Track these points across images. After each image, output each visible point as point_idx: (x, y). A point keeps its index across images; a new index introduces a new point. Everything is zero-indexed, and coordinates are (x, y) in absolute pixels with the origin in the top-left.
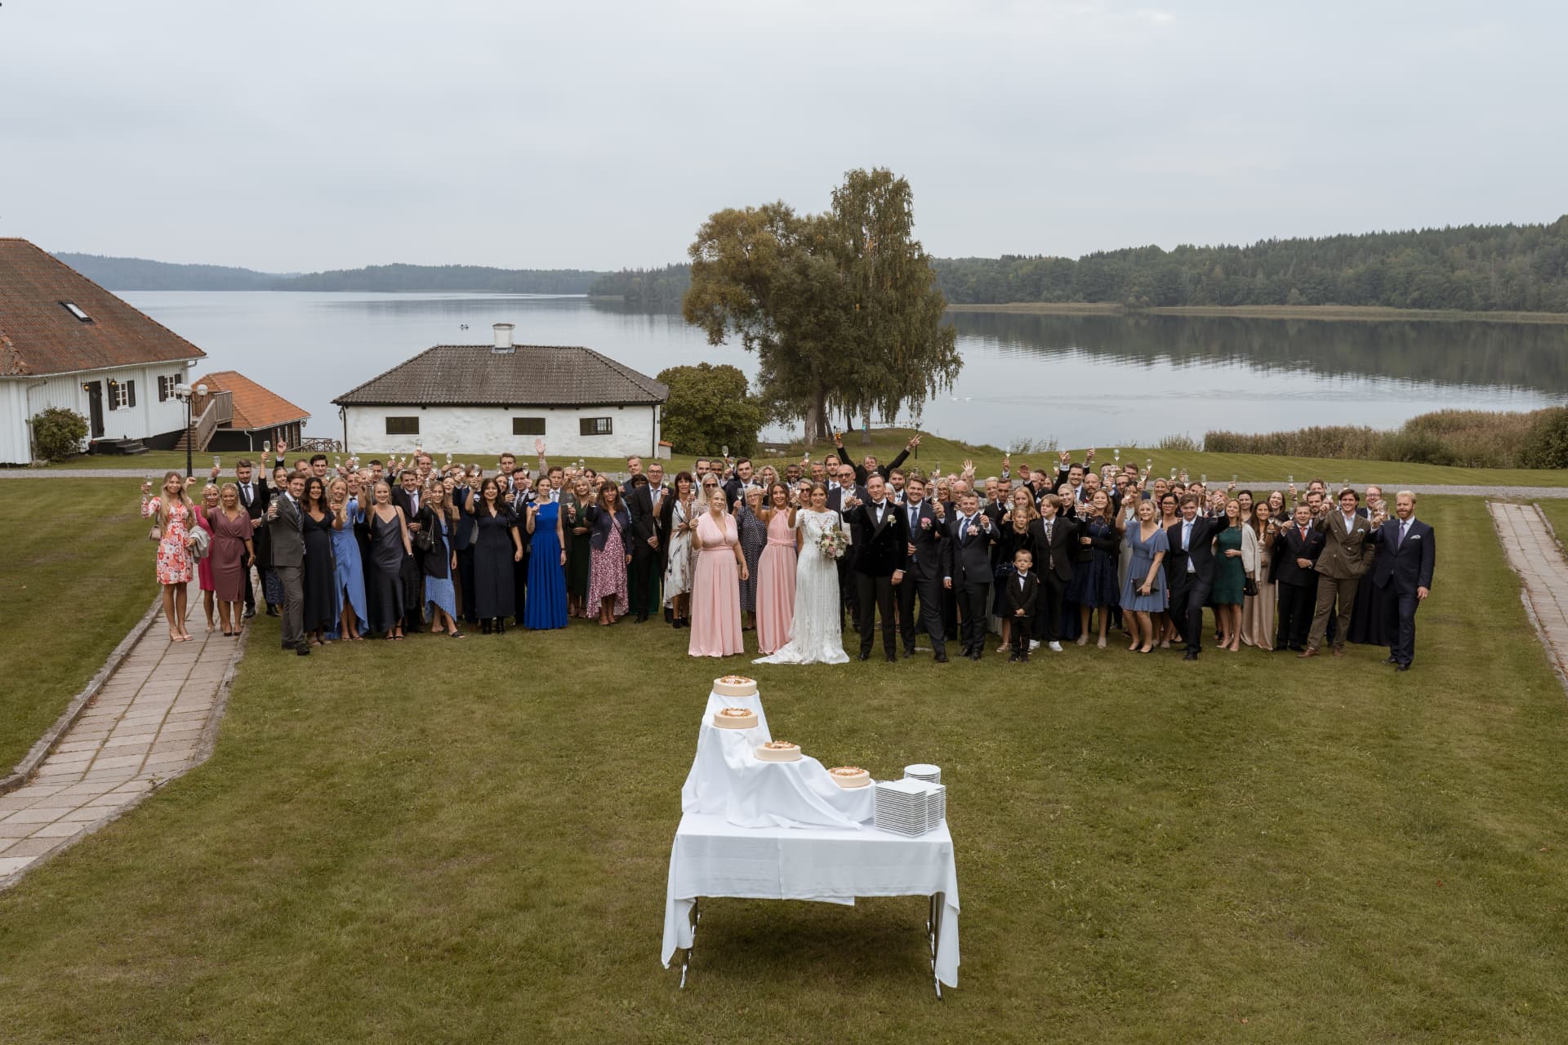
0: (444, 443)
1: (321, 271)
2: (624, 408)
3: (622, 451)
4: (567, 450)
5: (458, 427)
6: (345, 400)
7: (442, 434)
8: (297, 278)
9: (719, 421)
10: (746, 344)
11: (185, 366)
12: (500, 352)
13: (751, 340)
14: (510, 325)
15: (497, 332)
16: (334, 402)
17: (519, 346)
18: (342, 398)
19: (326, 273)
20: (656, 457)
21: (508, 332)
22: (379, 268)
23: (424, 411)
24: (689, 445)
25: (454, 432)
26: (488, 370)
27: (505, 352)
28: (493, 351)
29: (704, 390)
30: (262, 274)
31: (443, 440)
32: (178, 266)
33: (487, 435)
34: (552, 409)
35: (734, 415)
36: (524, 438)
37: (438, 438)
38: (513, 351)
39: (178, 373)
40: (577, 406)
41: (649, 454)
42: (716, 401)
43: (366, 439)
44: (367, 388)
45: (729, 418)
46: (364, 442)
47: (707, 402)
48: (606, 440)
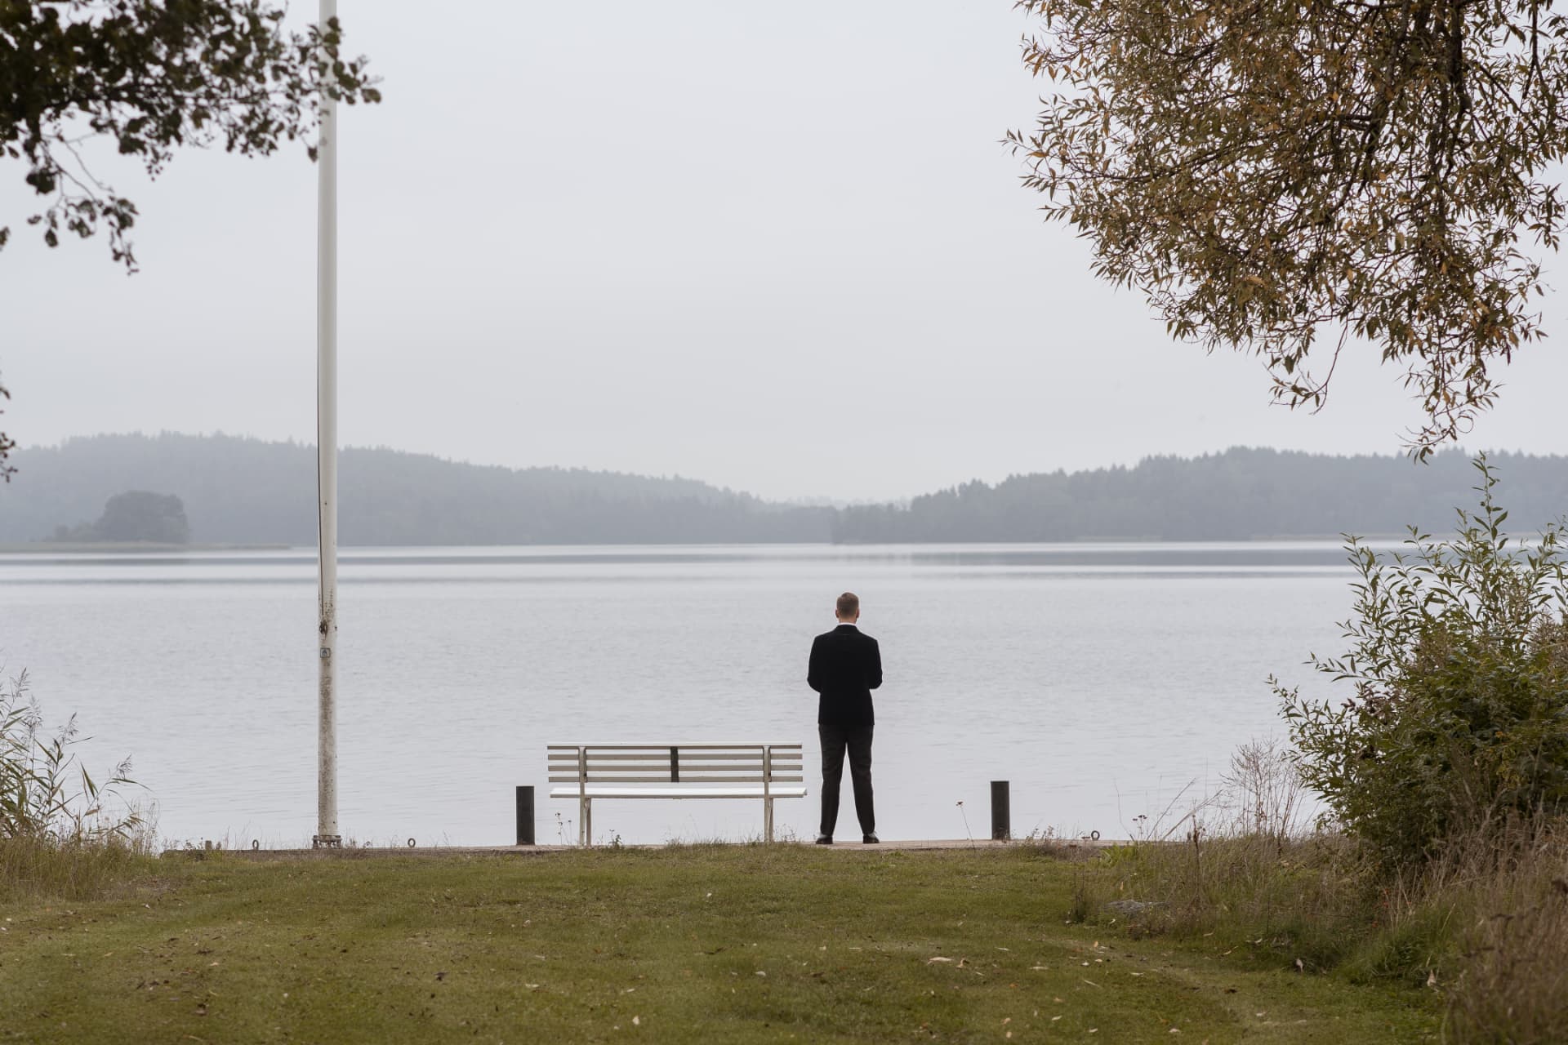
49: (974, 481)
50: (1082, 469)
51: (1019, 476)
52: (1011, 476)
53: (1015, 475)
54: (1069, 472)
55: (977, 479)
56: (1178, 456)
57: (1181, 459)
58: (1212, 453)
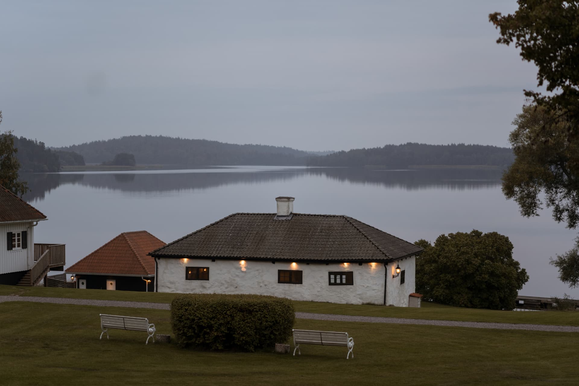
0: (227, 288)
1: (347, 150)
2: (363, 264)
3: (360, 298)
4: (319, 296)
5: (237, 276)
6: (157, 253)
7: (226, 281)
8: (328, 155)
9: (478, 278)
10: (556, 216)
11: (31, 226)
12: (280, 219)
13: (561, 212)
14: (289, 199)
15: (280, 203)
16: (150, 254)
17: (296, 215)
18: (155, 251)
19: (352, 151)
20: (387, 304)
21: (287, 204)
22: (396, 146)
23: (214, 263)
24: (455, 297)
25: (234, 280)
26: (267, 232)
27: (284, 218)
28: (275, 218)
29: (467, 253)
30: (302, 152)
31: (226, 286)
32: (236, 146)
33: (259, 283)
34: (308, 264)
35: (492, 274)
36: (286, 286)
37: (223, 284)
38: (290, 218)
39: (25, 230)
40: (327, 262)
41: (381, 302)
42: (477, 261)
43: (171, 283)
44: (176, 245)
45: (487, 276)
46: (170, 285)
47: (468, 262)
48: (349, 289)
49: (342, 151)
50: (369, 148)
51: (353, 149)
52: (351, 150)
53: (352, 149)
54: (366, 149)
55: (343, 150)
56: (394, 145)
57: (395, 145)
58: (403, 144)
